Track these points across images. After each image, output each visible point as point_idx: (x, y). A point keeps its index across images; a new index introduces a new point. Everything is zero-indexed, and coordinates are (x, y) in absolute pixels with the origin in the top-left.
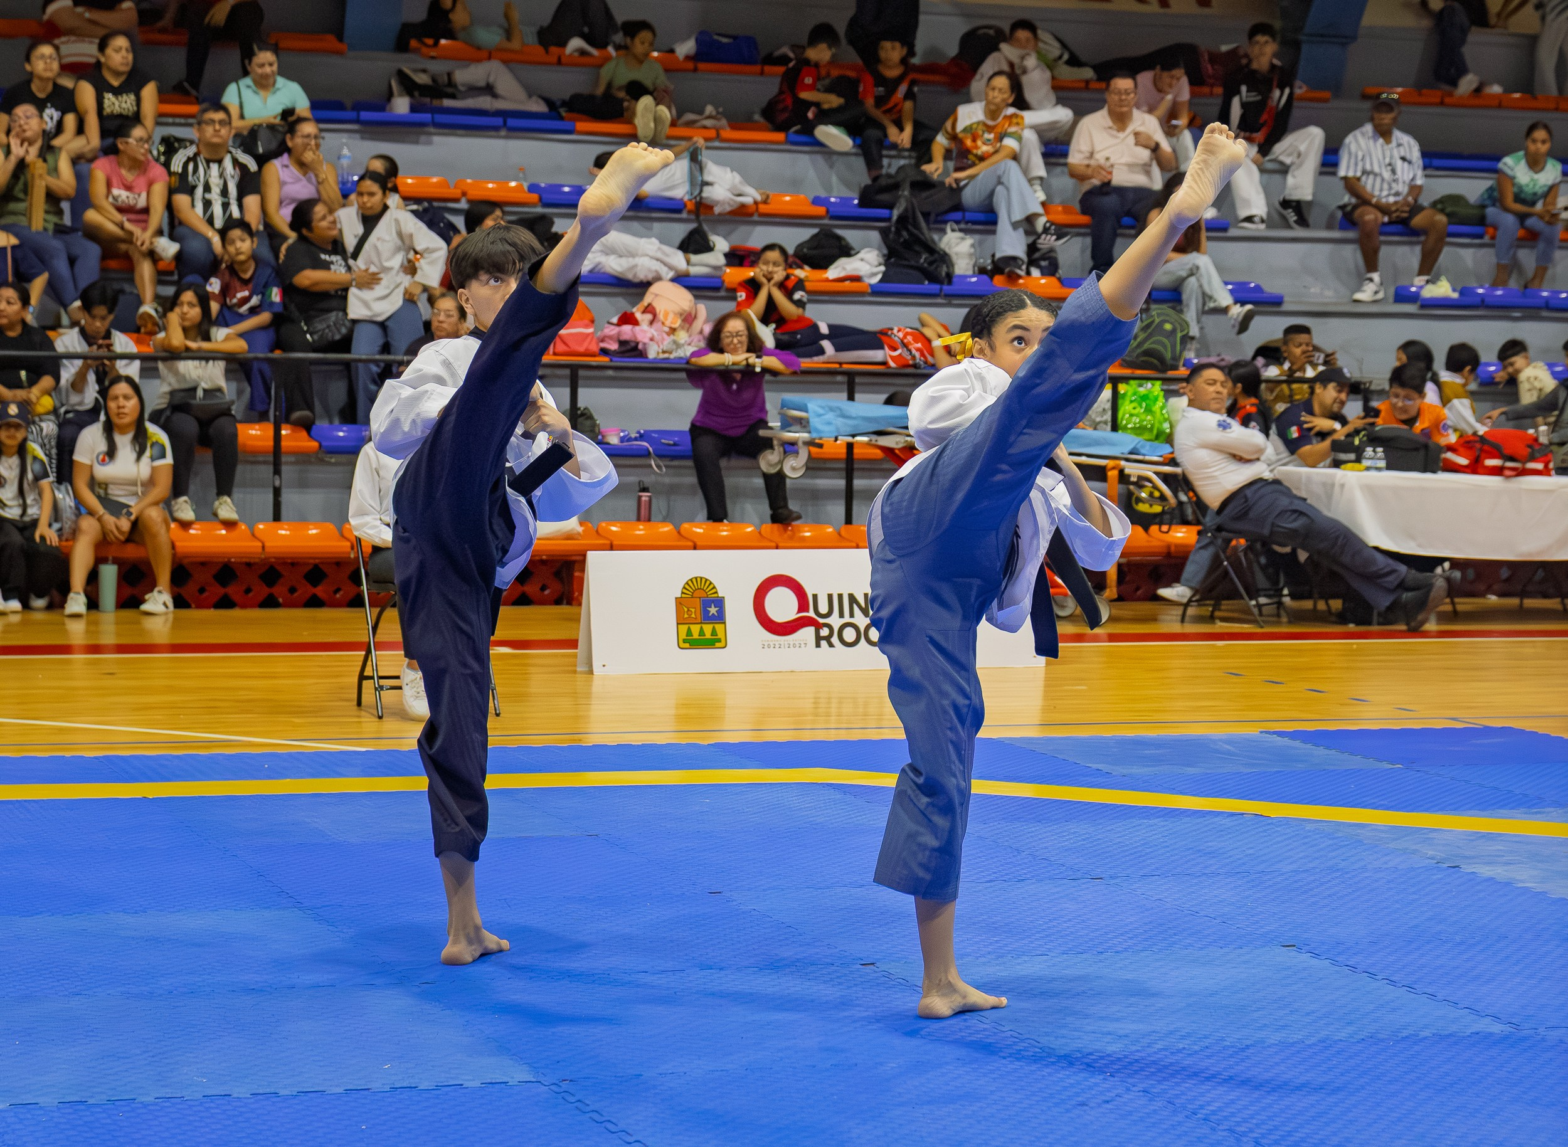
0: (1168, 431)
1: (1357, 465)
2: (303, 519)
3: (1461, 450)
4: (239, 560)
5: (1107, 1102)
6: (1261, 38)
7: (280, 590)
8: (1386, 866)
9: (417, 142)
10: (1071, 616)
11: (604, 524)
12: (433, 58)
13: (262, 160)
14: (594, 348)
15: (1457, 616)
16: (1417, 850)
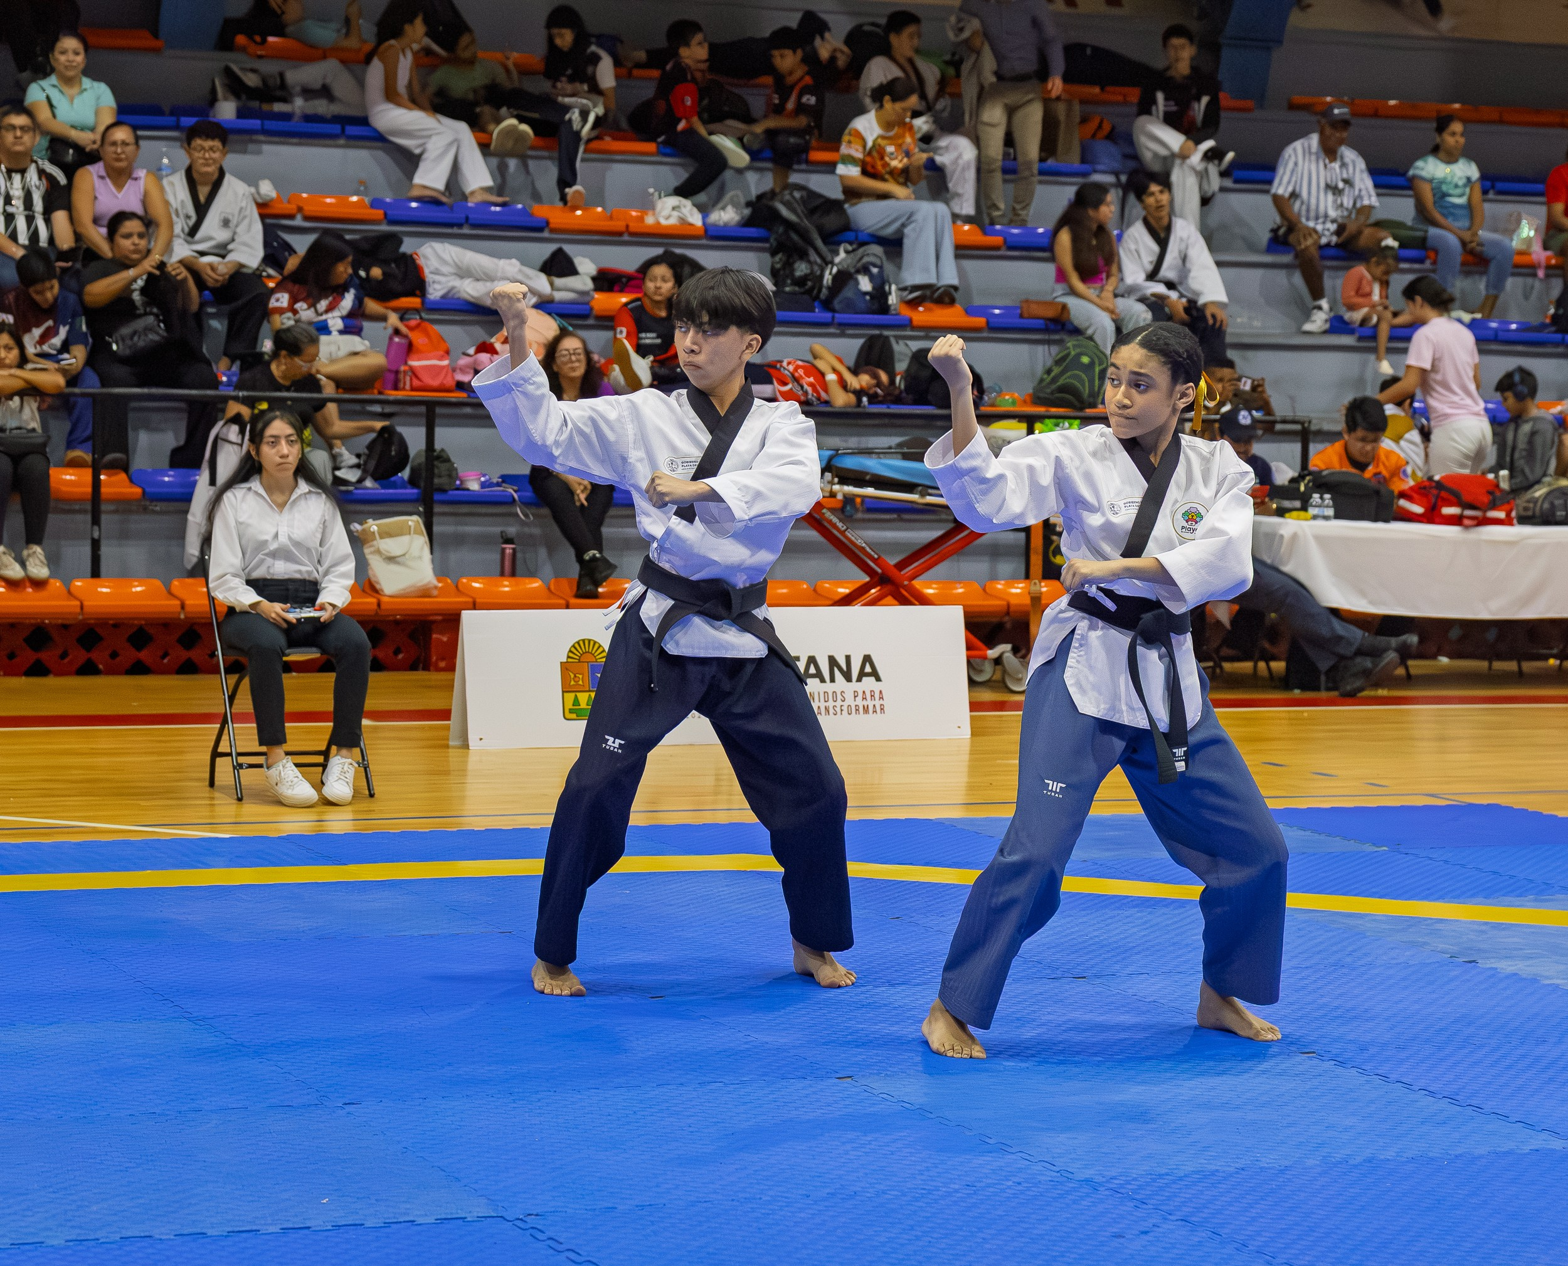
1: (1302, 513)
2: (125, 574)
3: (1415, 496)
4: (54, 622)
5: (1146, 1233)
6: (1176, 41)
7: (99, 656)
8: (1396, 962)
9: (245, 152)
10: (989, 681)
11: (464, 580)
12: (260, 57)
13: (70, 171)
14: (450, 382)
15: (1409, 680)
16: (1425, 943)
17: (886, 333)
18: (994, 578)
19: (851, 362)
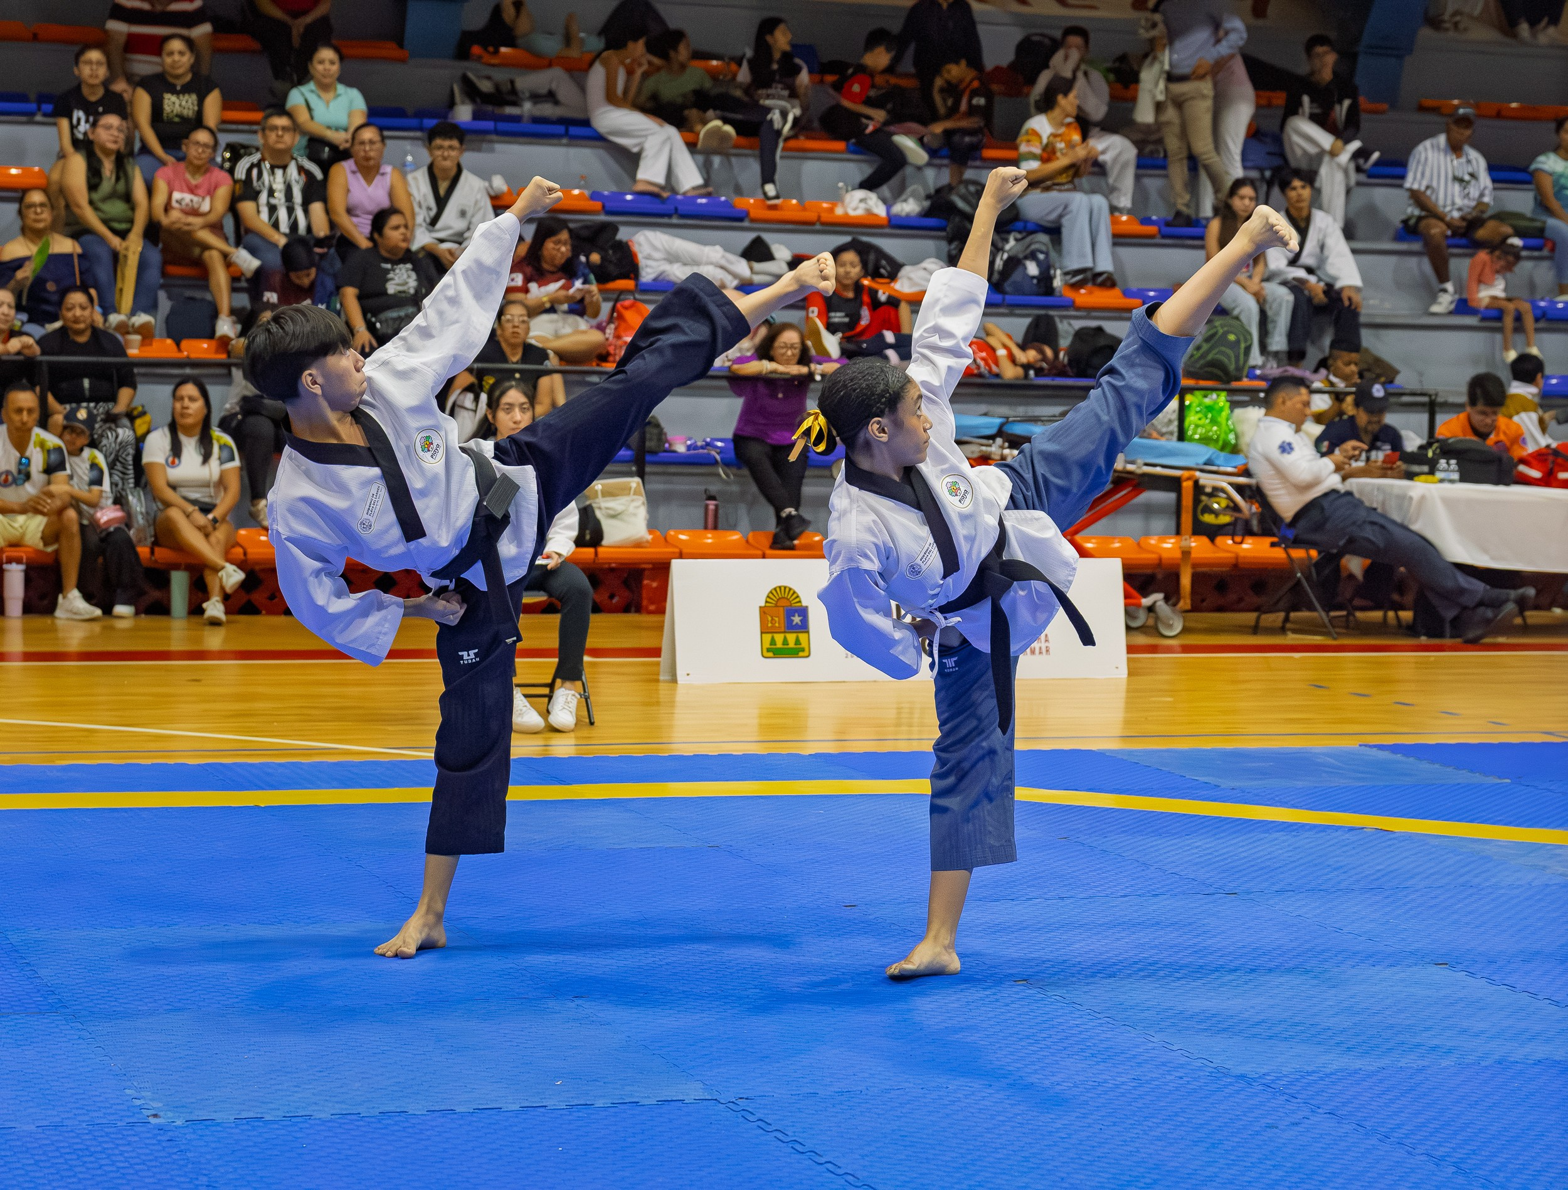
0: (1233, 442)
1: (1430, 477)
5: (1297, 1124)
6: (1320, 49)
8: (1519, 883)
9: (479, 150)
10: (1144, 626)
11: (672, 533)
12: (493, 65)
15: (1527, 629)
16: (1545, 867)
17: (1052, 313)
18: (1147, 533)
19: (1020, 339)
